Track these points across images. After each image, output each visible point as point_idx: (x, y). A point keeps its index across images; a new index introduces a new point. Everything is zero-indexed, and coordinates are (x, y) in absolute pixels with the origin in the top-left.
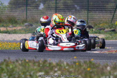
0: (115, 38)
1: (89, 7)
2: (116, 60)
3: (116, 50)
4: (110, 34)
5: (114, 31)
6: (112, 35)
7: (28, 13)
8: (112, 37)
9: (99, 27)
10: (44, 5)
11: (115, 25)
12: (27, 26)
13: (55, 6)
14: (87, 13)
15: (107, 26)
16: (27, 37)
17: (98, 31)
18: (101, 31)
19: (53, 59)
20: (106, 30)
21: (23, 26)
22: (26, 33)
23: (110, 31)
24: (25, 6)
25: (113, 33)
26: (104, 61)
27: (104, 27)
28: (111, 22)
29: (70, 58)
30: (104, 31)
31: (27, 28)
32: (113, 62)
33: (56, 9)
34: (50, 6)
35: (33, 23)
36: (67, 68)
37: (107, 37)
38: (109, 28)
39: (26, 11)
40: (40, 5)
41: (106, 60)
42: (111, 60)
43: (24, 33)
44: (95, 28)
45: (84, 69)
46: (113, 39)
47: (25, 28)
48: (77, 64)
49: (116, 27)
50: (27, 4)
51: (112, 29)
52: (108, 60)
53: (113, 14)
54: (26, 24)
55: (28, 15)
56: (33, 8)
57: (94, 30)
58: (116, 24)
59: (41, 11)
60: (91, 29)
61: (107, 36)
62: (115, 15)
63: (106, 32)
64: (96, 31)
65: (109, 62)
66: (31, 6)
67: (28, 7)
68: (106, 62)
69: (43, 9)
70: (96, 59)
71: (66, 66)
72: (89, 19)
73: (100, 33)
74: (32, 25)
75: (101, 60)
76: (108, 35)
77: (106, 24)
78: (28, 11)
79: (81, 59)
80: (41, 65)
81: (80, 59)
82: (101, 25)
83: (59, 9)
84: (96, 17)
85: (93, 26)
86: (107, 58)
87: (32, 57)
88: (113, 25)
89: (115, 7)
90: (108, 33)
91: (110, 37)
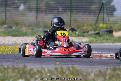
0: (99, 42)
1: (72, 9)
2: (100, 65)
3: (100, 55)
4: (94, 37)
5: (98, 34)
6: (97, 38)
7: (7, 14)
8: (96, 41)
9: (82, 30)
10: (24, 6)
11: (99, 28)
12: (7, 28)
13: (36, 7)
14: (69, 15)
15: (91, 29)
16: (6, 40)
17: (81, 34)
18: (85, 34)
19: (34, 65)
20: (90, 33)
21: (2, 29)
22: (5, 36)
23: (94, 34)
24: (4, 7)
25: (97, 36)
26: (88, 67)
27: (88, 30)
28: (95, 25)
29: (52, 64)
30: (88, 34)
31: (6, 30)
32: (97, 68)
33: (37, 11)
34: (31, 7)
35: (13, 25)
36: (48, 74)
37: (91, 41)
38: (93, 31)
39: (4, 12)
40: (20, 6)
41: (89, 66)
42: (94, 66)
43: (3, 36)
44: (78, 31)
45: (67, 75)
46: (98, 43)
47: (4, 30)
48: (59, 70)
49: (100, 30)
50: (6, 5)
51: (97, 32)
52: (92, 66)
53: (97, 15)
54: (5, 26)
55: (7, 17)
56: (13, 9)
57: (77, 33)
58: (100, 26)
59: (21, 12)
60: (74, 32)
61: (90, 39)
62: (99, 18)
63: (90, 35)
64: (80, 34)
65: (94, 68)
66: (10, 7)
67: (7, 8)
68: (90, 68)
69: (23, 10)
70: (79, 65)
71: (48, 73)
72: (72, 22)
73: (83, 36)
74: (11, 27)
75: (84, 65)
76: (92, 39)
77: (90, 27)
78: (7, 12)
79: (64, 64)
80: (21, 72)
81: (62, 65)
82: (84, 28)
83: (40, 10)
84: (79, 19)
85: (76, 29)
86: (91, 63)
87: (12, 62)
88: (97, 27)
89: (99, 9)
90: (92, 36)
91: (94, 41)
